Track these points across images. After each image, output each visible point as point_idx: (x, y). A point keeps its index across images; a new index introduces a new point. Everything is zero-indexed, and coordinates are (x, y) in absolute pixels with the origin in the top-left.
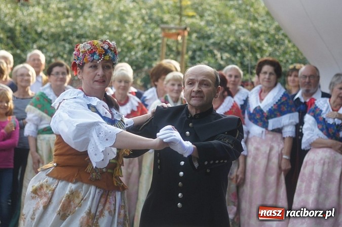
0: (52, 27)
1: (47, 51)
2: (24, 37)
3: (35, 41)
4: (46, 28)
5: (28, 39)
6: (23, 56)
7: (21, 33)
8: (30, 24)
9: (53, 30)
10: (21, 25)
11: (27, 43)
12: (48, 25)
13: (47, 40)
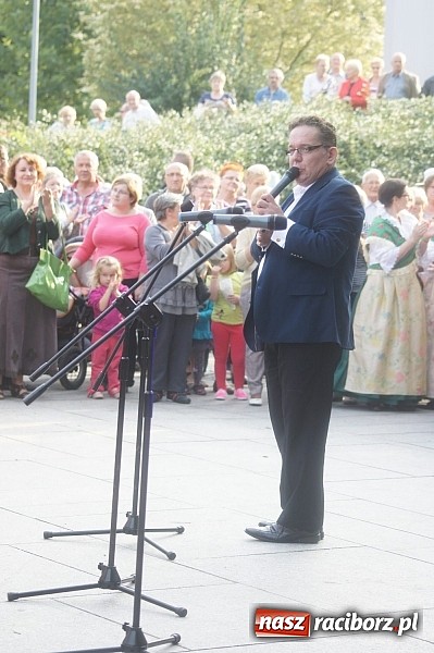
0: (394, 140)
1: (388, 169)
2: (360, 153)
3: (373, 158)
4: (386, 142)
5: (365, 154)
6: (358, 175)
7: (356, 148)
8: (368, 137)
9: (395, 143)
10: (356, 139)
11: (364, 160)
12: (389, 137)
13: (388, 156)
